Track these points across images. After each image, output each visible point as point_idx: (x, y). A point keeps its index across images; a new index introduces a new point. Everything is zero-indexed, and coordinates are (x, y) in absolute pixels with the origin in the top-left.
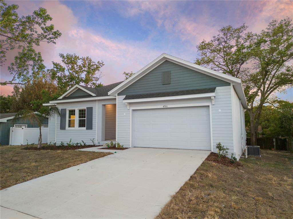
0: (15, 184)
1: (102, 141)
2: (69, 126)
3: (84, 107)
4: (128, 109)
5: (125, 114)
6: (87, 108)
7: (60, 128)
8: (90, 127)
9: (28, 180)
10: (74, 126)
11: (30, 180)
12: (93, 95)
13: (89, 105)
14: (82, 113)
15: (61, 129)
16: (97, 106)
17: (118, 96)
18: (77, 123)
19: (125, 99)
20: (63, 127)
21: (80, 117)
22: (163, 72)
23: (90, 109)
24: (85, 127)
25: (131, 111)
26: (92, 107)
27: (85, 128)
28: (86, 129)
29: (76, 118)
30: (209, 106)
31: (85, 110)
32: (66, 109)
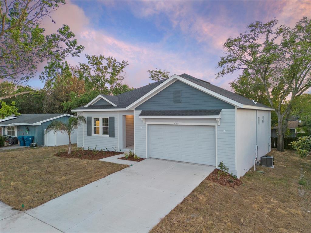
0: (50, 200)
1: (123, 148)
2: (95, 133)
3: (107, 116)
4: (144, 123)
5: (141, 128)
6: (109, 117)
7: (86, 134)
8: (112, 135)
9: (59, 196)
10: (99, 133)
11: (60, 196)
12: (115, 105)
13: (112, 115)
14: (105, 121)
15: (87, 135)
16: (118, 115)
17: (135, 110)
18: (101, 131)
19: (141, 115)
20: (89, 134)
21: (104, 125)
22: (175, 91)
23: (113, 119)
24: (108, 134)
25: (146, 125)
26: (114, 117)
27: (108, 136)
28: (110, 137)
29: (100, 125)
30: (215, 126)
31: (108, 119)
32: (91, 117)
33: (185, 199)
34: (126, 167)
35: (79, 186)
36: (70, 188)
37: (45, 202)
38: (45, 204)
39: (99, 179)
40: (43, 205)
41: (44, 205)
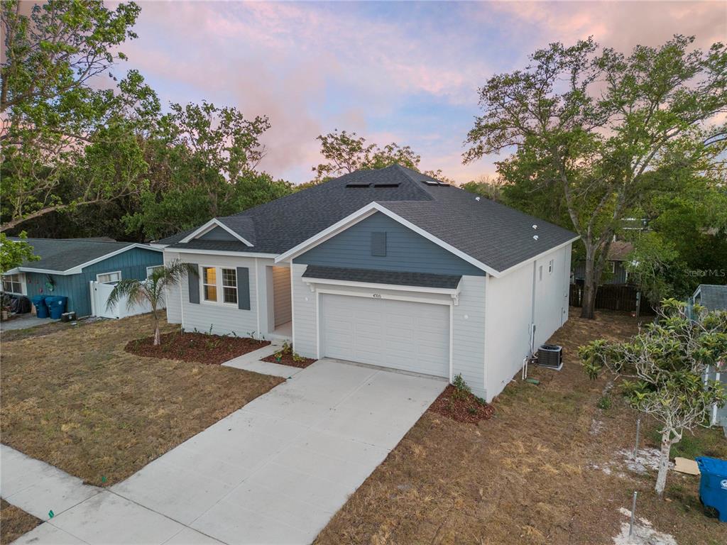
1: (269, 332)
2: (207, 298)
3: (232, 265)
5: (306, 299)
6: (238, 268)
7: (188, 299)
8: (245, 305)
10: (215, 299)
12: (249, 244)
13: (243, 264)
14: (228, 274)
15: (190, 302)
16: (256, 267)
17: (293, 263)
18: (220, 294)
19: (306, 275)
20: (194, 298)
21: (225, 283)
22: (374, 233)
23: (244, 272)
24: (236, 302)
26: (247, 269)
27: (236, 306)
28: (239, 308)
29: (219, 285)
30: (449, 306)
31: (234, 271)
32: (197, 265)
33: (389, 454)
34: (279, 383)
35: (197, 431)
36: (180, 436)
37: (141, 468)
38: (140, 472)
39: (231, 413)
40: (137, 473)
41: (139, 475)
